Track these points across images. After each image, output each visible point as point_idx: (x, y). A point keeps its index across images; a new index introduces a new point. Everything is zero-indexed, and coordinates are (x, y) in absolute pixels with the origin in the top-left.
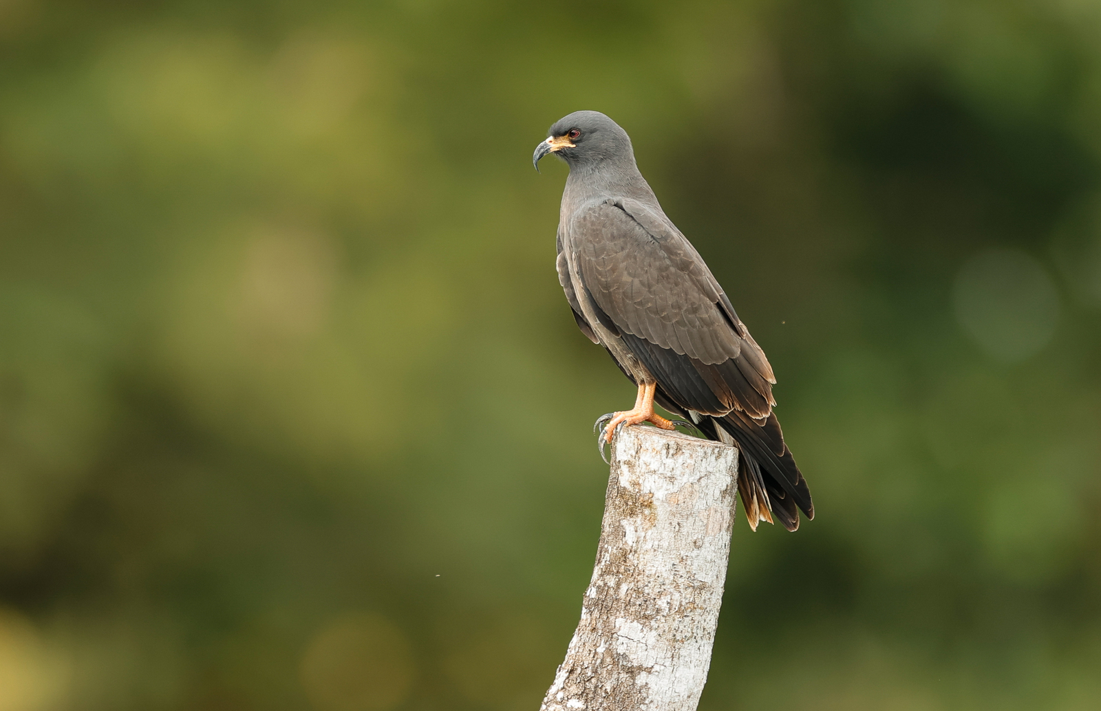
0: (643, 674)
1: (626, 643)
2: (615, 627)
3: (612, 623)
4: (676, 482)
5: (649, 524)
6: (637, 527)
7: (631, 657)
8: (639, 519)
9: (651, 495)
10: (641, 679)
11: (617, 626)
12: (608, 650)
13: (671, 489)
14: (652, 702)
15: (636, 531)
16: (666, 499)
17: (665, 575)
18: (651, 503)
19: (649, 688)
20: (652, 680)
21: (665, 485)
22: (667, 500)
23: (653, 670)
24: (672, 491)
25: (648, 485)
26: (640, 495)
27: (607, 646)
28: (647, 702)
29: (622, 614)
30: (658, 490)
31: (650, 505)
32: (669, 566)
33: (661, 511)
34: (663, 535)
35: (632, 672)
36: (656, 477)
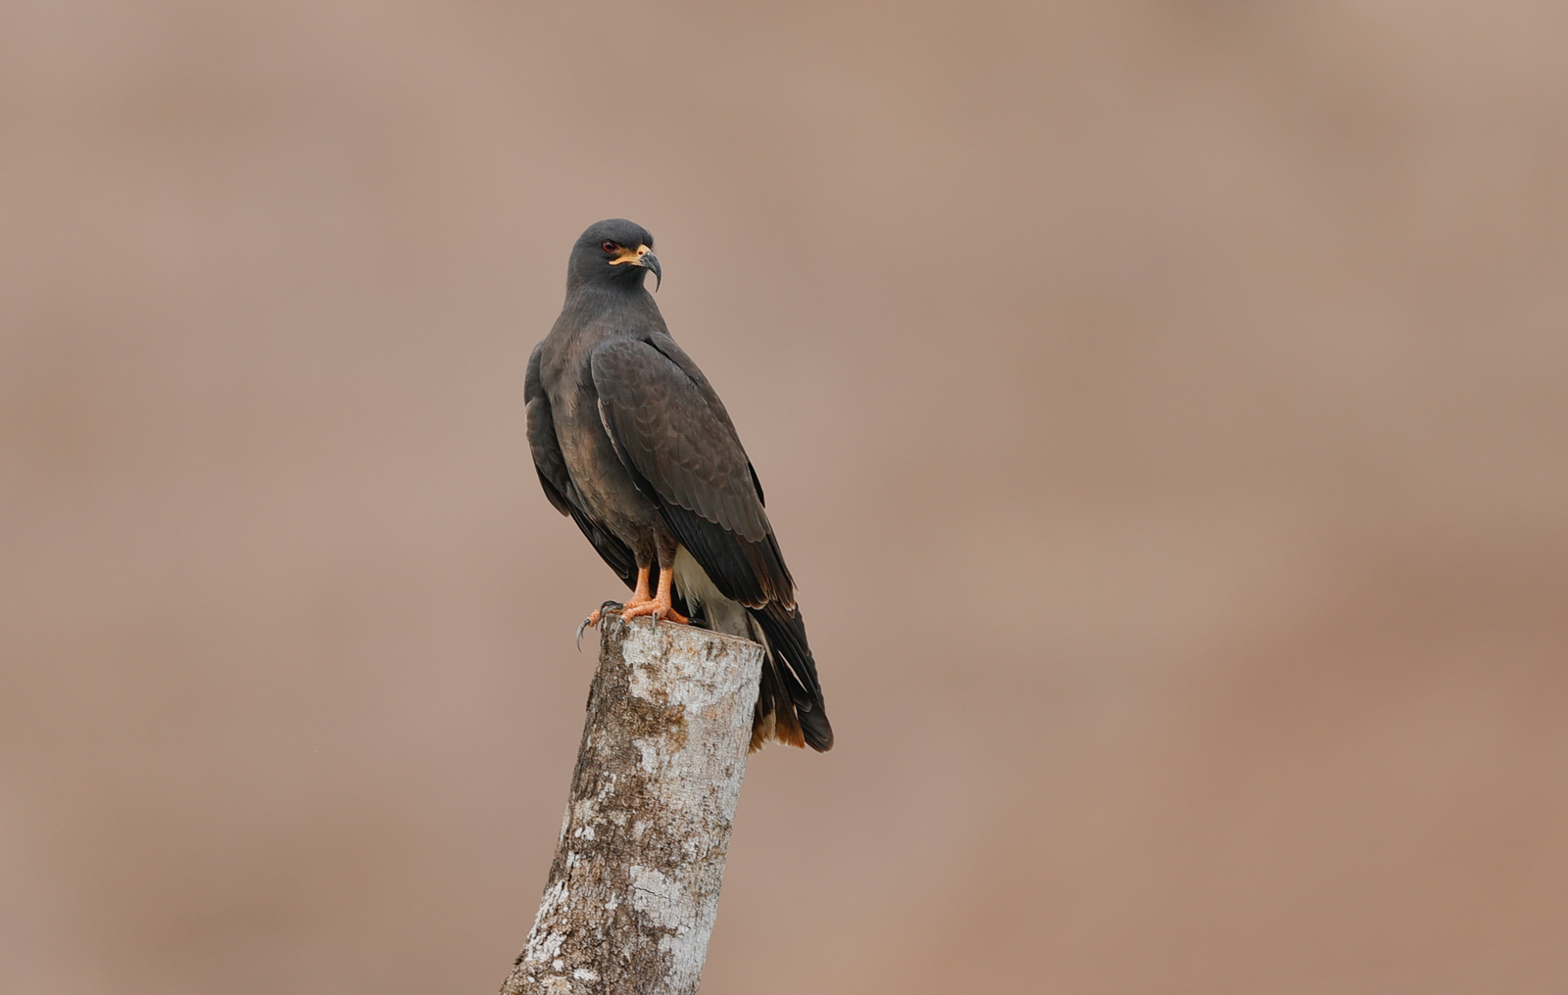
0: (667, 937)
1: (646, 898)
2: (629, 876)
3: (625, 871)
4: (715, 691)
5: (676, 745)
6: (659, 749)
7: (652, 915)
8: (662, 740)
9: (681, 709)
10: (665, 944)
11: (633, 875)
12: (622, 907)
13: (709, 701)
14: (676, 973)
15: (658, 754)
16: (702, 713)
17: (694, 811)
18: (681, 717)
19: (674, 955)
20: (675, 944)
21: (701, 696)
22: (703, 715)
23: (678, 932)
24: (710, 702)
25: (678, 695)
26: (666, 708)
27: (620, 901)
28: (670, 973)
29: (639, 861)
30: (691, 702)
31: (679, 721)
32: (699, 799)
33: (693, 729)
34: (694, 760)
35: (653, 935)
36: (691, 685)
